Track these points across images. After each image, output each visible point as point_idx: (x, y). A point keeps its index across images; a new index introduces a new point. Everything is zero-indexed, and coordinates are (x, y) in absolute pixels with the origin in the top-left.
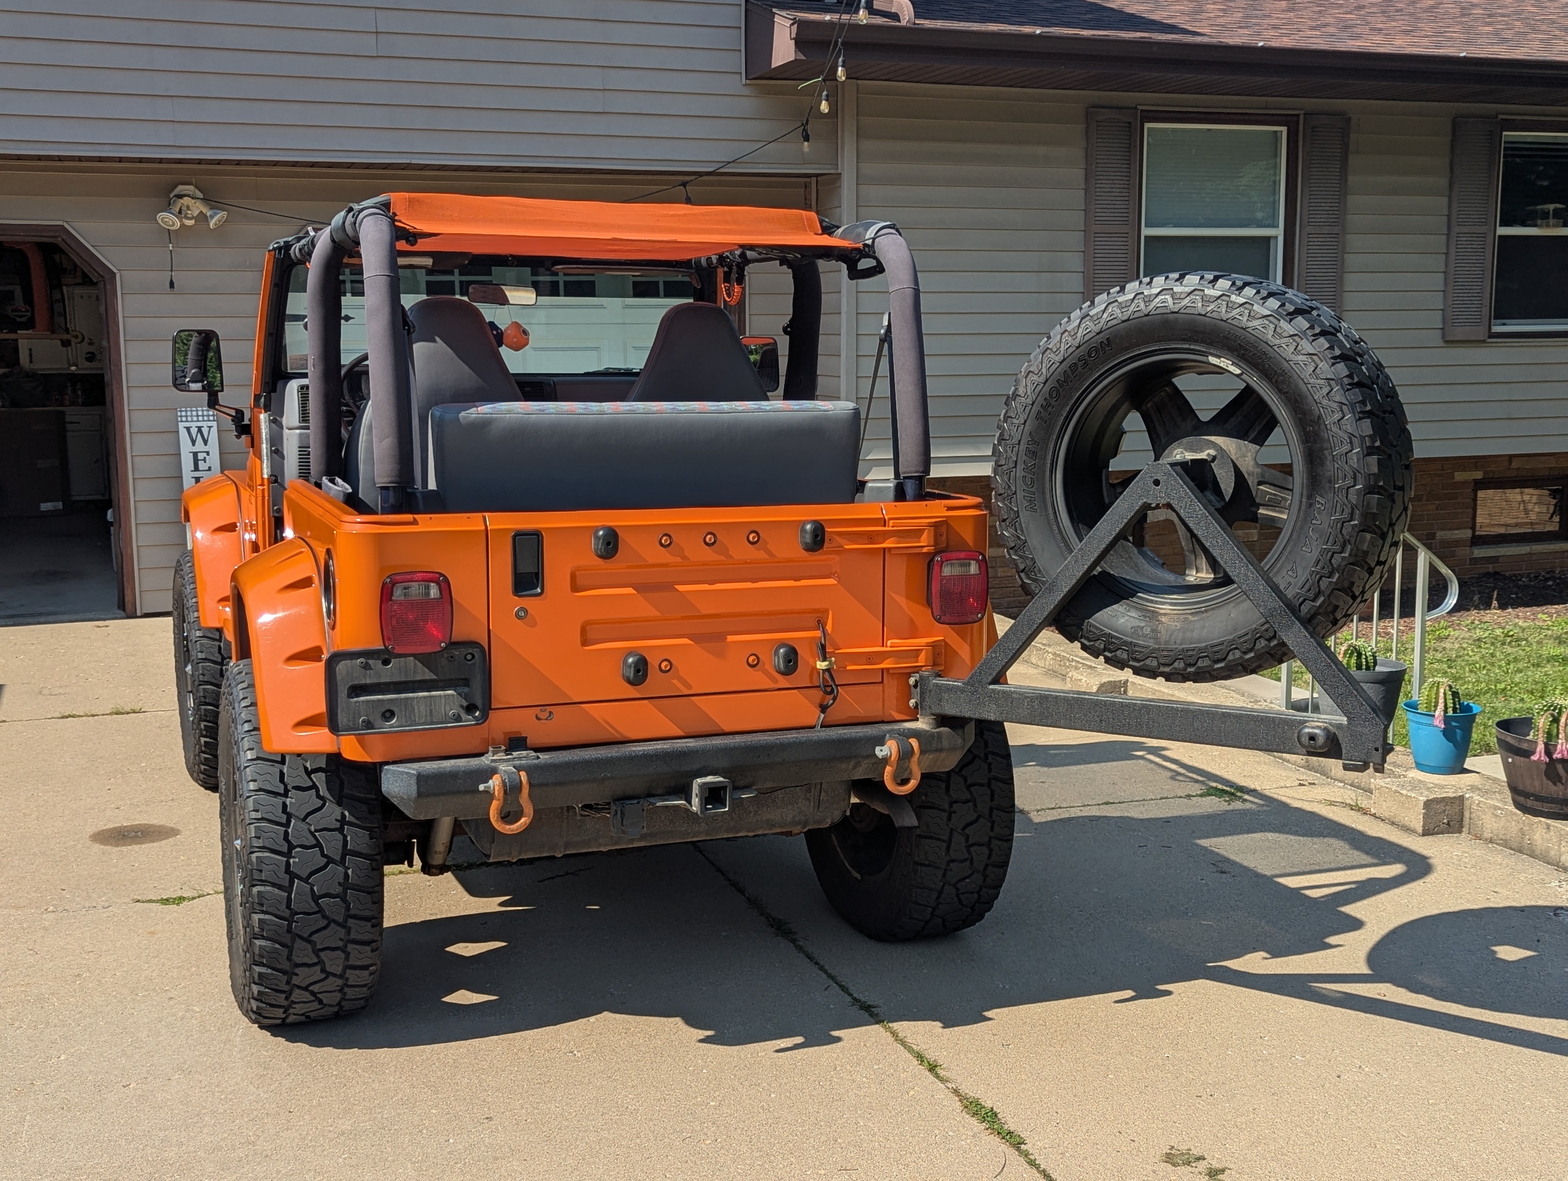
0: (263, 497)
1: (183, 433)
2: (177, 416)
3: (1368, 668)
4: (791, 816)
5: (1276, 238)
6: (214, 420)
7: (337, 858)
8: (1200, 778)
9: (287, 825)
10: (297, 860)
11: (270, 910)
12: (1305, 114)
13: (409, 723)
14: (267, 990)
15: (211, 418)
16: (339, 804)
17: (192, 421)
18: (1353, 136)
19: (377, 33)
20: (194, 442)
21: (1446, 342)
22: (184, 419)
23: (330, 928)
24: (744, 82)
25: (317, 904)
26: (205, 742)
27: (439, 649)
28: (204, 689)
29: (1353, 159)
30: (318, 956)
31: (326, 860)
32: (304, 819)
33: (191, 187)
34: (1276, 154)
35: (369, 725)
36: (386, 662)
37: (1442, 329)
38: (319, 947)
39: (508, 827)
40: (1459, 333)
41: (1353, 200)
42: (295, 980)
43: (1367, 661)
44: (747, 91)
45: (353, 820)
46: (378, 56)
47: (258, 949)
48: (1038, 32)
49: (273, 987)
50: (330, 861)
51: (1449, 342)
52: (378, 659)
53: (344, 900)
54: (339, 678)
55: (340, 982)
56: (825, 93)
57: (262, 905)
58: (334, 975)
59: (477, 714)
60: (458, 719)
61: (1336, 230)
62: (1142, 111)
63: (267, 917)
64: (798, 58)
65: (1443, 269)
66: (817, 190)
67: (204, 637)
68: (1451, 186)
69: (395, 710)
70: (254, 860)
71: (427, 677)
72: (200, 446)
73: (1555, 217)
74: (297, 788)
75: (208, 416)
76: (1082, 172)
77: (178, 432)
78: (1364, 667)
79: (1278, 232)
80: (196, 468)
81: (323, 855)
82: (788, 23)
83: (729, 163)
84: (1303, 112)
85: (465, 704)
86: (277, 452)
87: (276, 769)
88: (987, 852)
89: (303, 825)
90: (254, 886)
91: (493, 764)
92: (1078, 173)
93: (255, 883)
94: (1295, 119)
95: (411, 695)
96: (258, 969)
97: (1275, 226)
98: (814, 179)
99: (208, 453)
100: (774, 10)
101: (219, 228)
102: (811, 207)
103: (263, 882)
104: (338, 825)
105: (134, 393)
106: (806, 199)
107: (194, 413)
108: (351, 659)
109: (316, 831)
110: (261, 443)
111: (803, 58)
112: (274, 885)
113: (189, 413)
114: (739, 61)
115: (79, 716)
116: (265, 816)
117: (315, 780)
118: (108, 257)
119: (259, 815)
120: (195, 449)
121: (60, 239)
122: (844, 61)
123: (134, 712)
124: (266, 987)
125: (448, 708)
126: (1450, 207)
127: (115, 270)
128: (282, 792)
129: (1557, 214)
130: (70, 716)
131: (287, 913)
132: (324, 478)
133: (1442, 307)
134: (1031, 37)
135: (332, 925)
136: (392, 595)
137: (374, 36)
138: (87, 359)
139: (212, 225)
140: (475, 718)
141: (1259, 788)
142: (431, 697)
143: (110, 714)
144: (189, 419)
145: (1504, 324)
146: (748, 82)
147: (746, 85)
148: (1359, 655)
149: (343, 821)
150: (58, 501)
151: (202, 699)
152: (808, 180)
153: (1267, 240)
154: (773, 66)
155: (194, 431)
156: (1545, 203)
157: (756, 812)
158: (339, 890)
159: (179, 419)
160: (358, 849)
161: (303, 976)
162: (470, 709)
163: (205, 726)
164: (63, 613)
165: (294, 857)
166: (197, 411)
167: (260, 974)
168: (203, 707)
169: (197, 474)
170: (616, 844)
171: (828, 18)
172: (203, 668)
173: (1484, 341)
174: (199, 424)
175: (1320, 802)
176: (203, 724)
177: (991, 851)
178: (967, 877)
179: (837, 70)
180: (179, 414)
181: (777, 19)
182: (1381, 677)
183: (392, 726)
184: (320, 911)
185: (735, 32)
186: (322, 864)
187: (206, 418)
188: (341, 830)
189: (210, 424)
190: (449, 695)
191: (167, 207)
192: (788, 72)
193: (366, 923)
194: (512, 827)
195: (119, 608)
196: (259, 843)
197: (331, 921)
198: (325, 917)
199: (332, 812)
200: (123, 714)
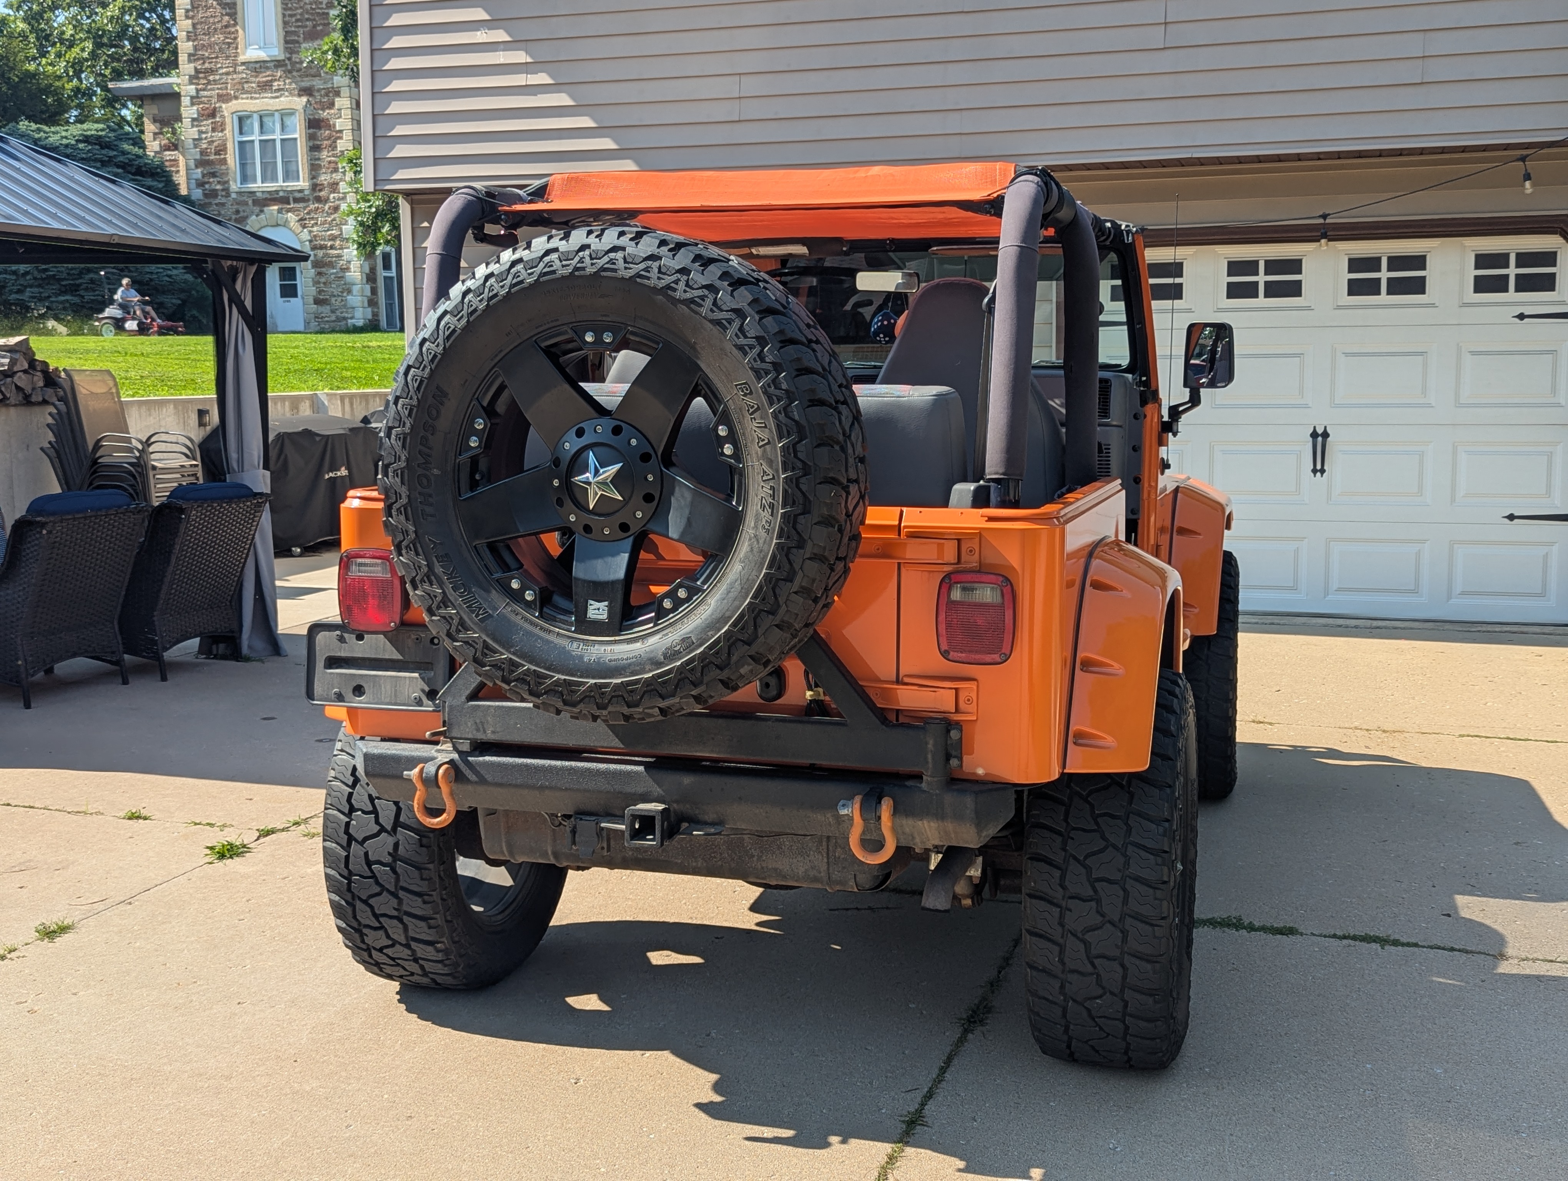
10: (355, 823)
13: (376, 700)
23: (384, 895)
25: (370, 869)
27: (389, 629)
31: (379, 828)
35: (341, 698)
36: (359, 637)
38: (377, 912)
39: (431, 820)
46: (1165, 48)
52: (352, 633)
53: (394, 870)
54: (317, 648)
60: (419, 703)
69: (365, 686)
71: (394, 657)
81: (377, 822)
85: (427, 689)
95: (379, 673)
108: (329, 631)
125: (411, 691)
131: (346, 873)
135: (386, 893)
136: (348, 570)
137: (1163, 27)
140: (435, 705)
142: (396, 677)
157: (760, 858)
158: (388, 859)
162: (431, 695)
165: (353, 820)
183: (361, 702)
184: (374, 877)
186: (375, 831)
190: (413, 678)
193: (417, 898)
194: (437, 821)
197: (385, 889)
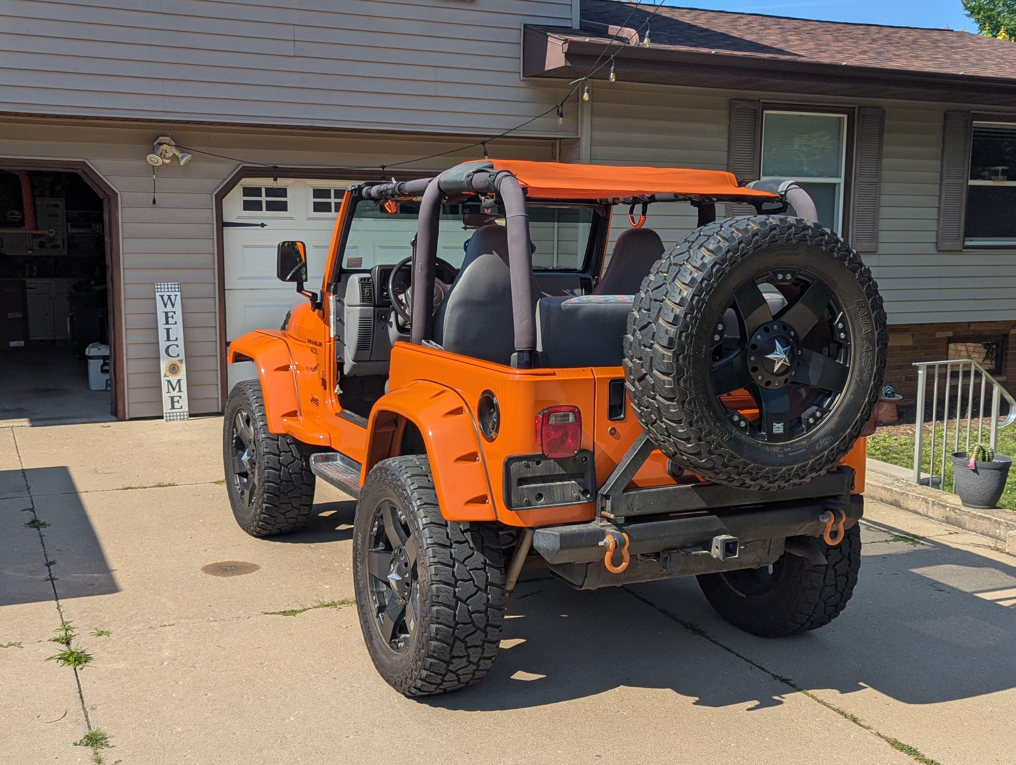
0: (330, 349)
1: (159, 299)
2: (155, 288)
3: (989, 460)
4: (752, 559)
5: (839, 184)
6: (179, 291)
7: (483, 587)
8: (886, 530)
9: (453, 566)
10: (460, 589)
11: (443, 621)
12: (859, 107)
13: (551, 502)
14: (432, 674)
15: (177, 290)
16: (482, 552)
17: (165, 291)
18: (887, 122)
19: (294, 41)
20: (165, 305)
21: (938, 251)
22: (159, 290)
23: (477, 633)
24: (522, 79)
25: (471, 617)
26: (266, 507)
27: (574, 455)
28: (268, 472)
29: (886, 137)
30: (467, 651)
31: (477, 589)
32: (463, 563)
33: (168, 138)
34: (840, 132)
35: (529, 503)
36: (538, 463)
37: (936, 243)
38: (469, 645)
39: (616, 569)
40: (947, 245)
41: (886, 161)
42: (451, 667)
43: (989, 456)
44: (523, 84)
45: (490, 563)
46: (295, 56)
47: (433, 647)
48: (713, 52)
49: (437, 671)
50: (479, 589)
51: (940, 251)
52: (534, 461)
53: (486, 615)
54: (512, 473)
55: (475, 667)
56: (586, 88)
57: (438, 619)
58: (473, 663)
59: (588, 496)
60: (579, 499)
61: (876, 180)
62: (763, 103)
63: (440, 626)
64: (567, 65)
65: (937, 206)
66: (560, 148)
67: (267, 438)
68: (943, 153)
69: (543, 493)
70: (434, 589)
71: (561, 473)
72: (169, 308)
73: (1002, 174)
74: (456, 542)
75: (175, 288)
76: (726, 140)
77: (155, 298)
78: (987, 459)
79: (841, 181)
80: (167, 323)
81: (475, 585)
82: (561, 43)
83: (512, 130)
84: (857, 106)
85: (582, 490)
86: (340, 321)
87: (443, 530)
88: (845, 580)
89: (462, 566)
90: (433, 606)
91: (602, 528)
92: (724, 141)
93: (434, 604)
94: (852, 110)
95: (552, 484)
96: (430, 660)
97: (838, 176)
98: (558, 141)
99: (174, 313)
100: (548, 34)
101: (186, 164)
102: (555, 159)
103: (439, 604)
104: (483, 566)
105: (128, 272)
106: (552, 153)
107: (166, 286)
108: (519, 461)
109: (470, 570)
110: (329, 315)
111: (570, 65)
112: (445, 605)
113: (162, 286)
114: (518, 65)
115: (135, 488)
116: (440, 560)
117: (467, 537)
118: (114, 183)
119: (436, 560)
120: (166, 310)
121: (80, 170)
122: (614, 69)
123: (170, 485)
124: (431, 672)
125: (573, 492)
126: (942, 167)
127: (117, 192)
128: (449, 545)
129: (1004, 172)
130: (129, 488)
131: (453, 624)
132: (423, 341)
133: (936, 229)
134: (709, 55)
135: (478, 631)
136: (548, 420)
137: (293, 43)
138: (40, 246)
139: (182, 164)
140: (587, 498)
141: (926, 536)
142: (563, 485)
143: (155, 486)
144: (163, 290)
145: (971, 240)
146: (524, 78)
147: (523, 80)
148: (984, 452)
149: (485, 563)
150: (21, 340)
151: (266, 479)
152: (554, 141)
153: (834, 185)
154: (546, 69)
155: (166, 298)
156: (996, 166)
158: (483, 608)
159: (156, 290)
160: (494, 581)
161: (456, 664)
162: (585, 492)
163: (267, 496)
164: (75, 418)
165: (458, 587)
166: (168, 285)
167: (431, 664)
168: (267, 484)
169: (168, 326)
170: (654, 577)
171: (587, 40)
172: (268, 458)
173: (960, 251)
174: (169, 294)
175: (969, 545)
176: (265, 496)
177: (848, 579)
178: (832, 596)
179: (610, 74)
180: (156, 287)
181: (550, 39)
182: (999, 466)
183: (541, 504)
184: (472, 622)
185: (518, 46)
186: (474, 592)
187: (173, 290)
188: (484, 569)
189: (176, 293)
190: (573, 484)
191: (153, 152)
192: (557, 73)
193: (496, 629)
194: (618, 568)
195: (112, 414)
196: (438, 578)
197: (478, 628)
198: (474, 626)
199: (479, 558)
200: (163, 486)
